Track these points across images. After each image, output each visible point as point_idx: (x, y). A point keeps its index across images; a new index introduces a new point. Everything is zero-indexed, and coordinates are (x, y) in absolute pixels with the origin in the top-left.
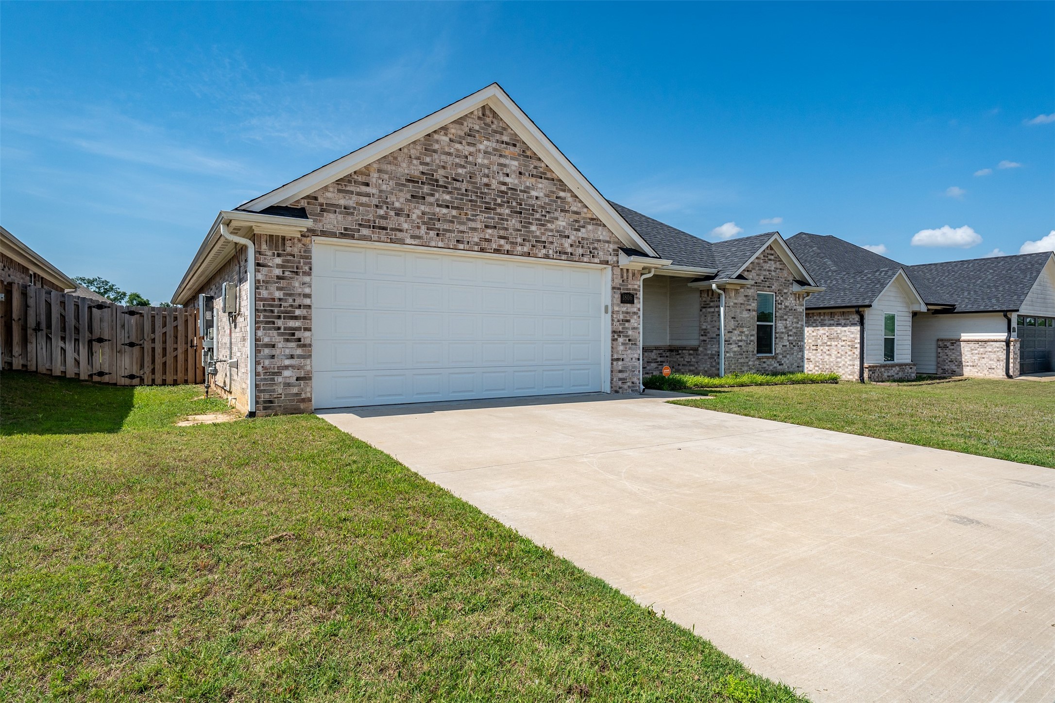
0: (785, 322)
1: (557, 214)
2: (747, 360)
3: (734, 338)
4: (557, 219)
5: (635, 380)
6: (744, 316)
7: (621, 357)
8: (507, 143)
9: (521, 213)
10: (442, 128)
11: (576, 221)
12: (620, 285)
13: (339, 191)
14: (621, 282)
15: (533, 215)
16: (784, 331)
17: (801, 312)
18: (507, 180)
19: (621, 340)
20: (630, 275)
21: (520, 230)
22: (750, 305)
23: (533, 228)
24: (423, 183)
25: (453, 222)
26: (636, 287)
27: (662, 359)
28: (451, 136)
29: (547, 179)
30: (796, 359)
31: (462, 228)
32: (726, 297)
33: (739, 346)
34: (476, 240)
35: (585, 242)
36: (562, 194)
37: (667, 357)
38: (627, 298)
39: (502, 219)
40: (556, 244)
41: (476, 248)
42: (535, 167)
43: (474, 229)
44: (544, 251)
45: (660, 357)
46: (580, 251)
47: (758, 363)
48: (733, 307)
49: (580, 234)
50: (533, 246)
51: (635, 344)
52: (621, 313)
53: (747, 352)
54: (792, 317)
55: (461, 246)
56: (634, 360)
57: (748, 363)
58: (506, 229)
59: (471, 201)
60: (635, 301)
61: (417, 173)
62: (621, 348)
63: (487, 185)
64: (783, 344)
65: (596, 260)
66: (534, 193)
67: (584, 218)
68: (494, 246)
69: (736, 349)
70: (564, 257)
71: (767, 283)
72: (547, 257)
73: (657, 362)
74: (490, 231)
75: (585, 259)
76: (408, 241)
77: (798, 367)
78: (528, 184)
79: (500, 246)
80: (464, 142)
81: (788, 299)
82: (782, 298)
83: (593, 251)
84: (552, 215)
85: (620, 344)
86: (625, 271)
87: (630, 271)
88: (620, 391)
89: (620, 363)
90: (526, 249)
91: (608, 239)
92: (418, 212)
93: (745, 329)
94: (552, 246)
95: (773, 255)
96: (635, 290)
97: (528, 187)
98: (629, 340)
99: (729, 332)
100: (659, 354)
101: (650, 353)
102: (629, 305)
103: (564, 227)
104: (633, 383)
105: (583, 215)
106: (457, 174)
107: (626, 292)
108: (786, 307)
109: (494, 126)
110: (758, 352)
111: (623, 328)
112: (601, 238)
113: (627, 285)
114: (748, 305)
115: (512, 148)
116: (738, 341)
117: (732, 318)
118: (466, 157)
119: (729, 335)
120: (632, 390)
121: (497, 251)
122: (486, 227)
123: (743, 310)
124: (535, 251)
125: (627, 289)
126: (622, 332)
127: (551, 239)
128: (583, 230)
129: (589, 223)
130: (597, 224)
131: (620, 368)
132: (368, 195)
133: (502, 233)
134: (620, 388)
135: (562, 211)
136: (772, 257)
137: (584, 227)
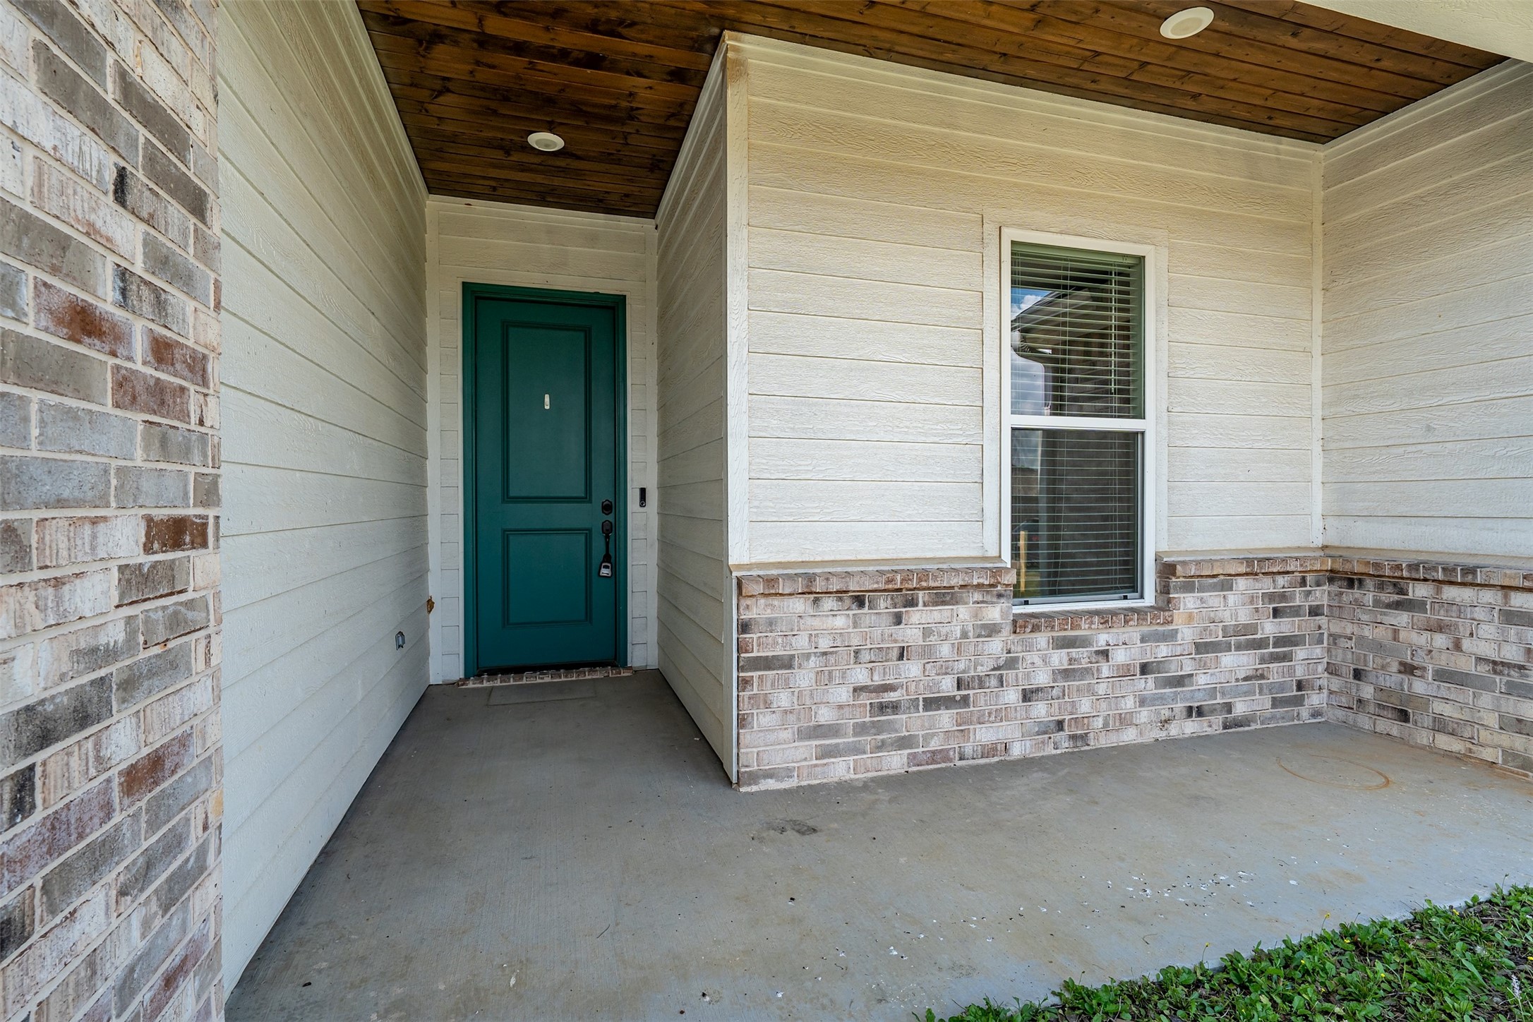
27: (1286, 626)
37: (1315, 611)
45: (1276, 613)
73: (1260, 644)
100: (1271, 597)
101: (1213, 598)
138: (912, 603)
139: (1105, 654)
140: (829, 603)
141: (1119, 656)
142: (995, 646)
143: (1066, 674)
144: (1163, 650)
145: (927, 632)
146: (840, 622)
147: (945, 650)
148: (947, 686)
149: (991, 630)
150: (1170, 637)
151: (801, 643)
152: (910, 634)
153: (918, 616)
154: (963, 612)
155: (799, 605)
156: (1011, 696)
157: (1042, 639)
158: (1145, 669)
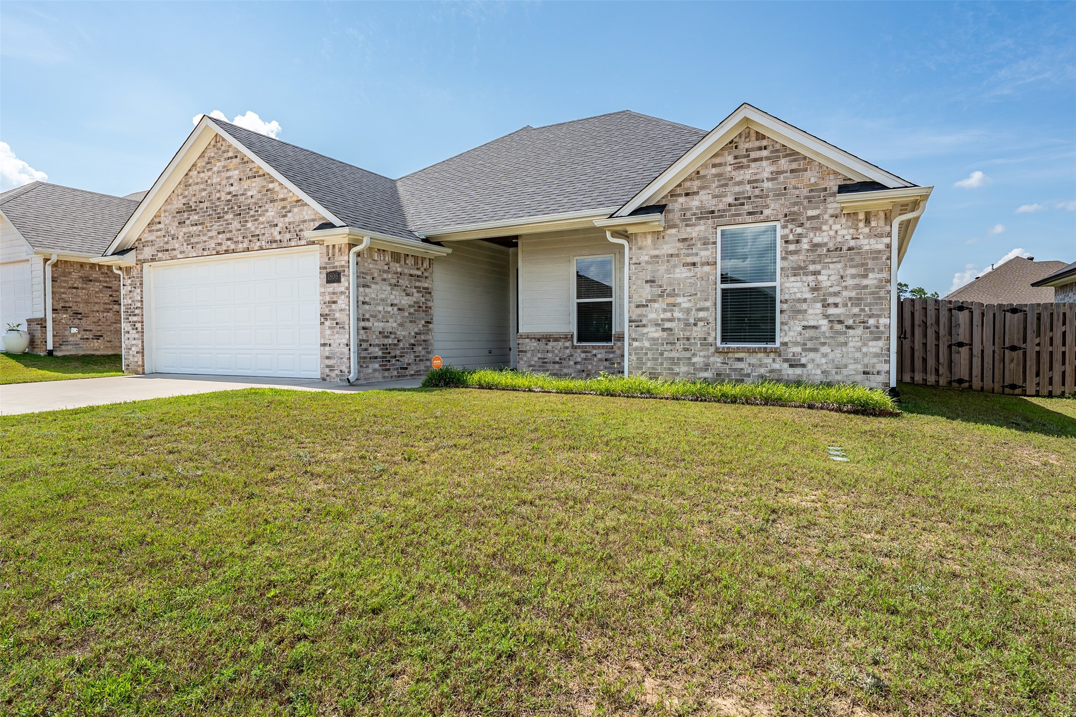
0: (811, 278)
1: (267, 206)
2: (688, 354)
3: (652, 316)
4: (267, 211)
5: (344, 368)
6: (678, 276)
7: (328, 342)
8: (231, 158)
9: (240, 214)
10: (193, 165)
11: (284, 208)
12: (327, 263)
13: (150, 231)
14: (327, 260)
15: (248, 213)
16: (808, 295)
17: (880, 252)
18: (232, 189)
19: (327, 323)
20: (337, 250)
21: (240, 230)
22: (697, 254)
23: (249, 225)
24: (184, 212)
25: (199, 235)
26: (343, 263)
28: (198, 169)
29: (259, 176)
30: (858, 355)
31: (205, 238)
32: (630, 249)
33: (664, 330)
34: (213, 245)
35: (292, 226)
36: (271, 186)
38: (333, 277)
39: (228, 224)
40: (267, 235)
41: (214, 252)
42: (251, 170)
43: (211, 238)
44: (258, 244)
46: (288, 236)
47: (719, 360)
48: (647, 263)
49: (287, 220)
50: (250, 241)
51: (343, 328)
52: (327, 294)
53: (688, 339)
54: (839, 266)
55: (205, 253)
56: (342, 345)
57: (690, 359)
58: (231, 231)
59: (209, 215)
60: (343, 279)
61: (181, 206)
62: (328, 332)
63: (219, 199)
64: (805, 323)
65: (303, 242)
66: (249, 193)
67: (290, 202)
68: (224, 248)
69: (656, 335)
70: (274, 245)
71: (746, 207)
72: (261, 249)
74: (220, 236)
75: (293, 243)
76: (179, 256)
77: (864, 373)
78: (245, 187)
79: (228, 247)
80: (205, 170)
81: (825, 228)
82: (799, 230)
83: (299, 233)
84: (263, 208)
85: (327, 328)
86: (331, 247)
87: (337, 247)
88: (328, 378)
89: (327, 348)
90: (245, 245)
91: (313, 217)
92: (182, 234)
93: (679, 300)
94: (264, 238)
95: (765, 148)
96: (342, 266)
97: (245, 190)
98: (337, 324)
99: (638, 306)
102: (335, 284)
103: (273, 217)
104: (341, 371)
105: (289, 200)
106: (202, 197)
107: (332, 270)
108: (815, 246)
109: (223, 148)
110: (724, 340)
111: (330, 311)
112: (307, 218)
113: (334, 263)
114: (688, 255)
115: (234, 160)
116: (662, 320)
117: (647, 282)
118: (207, 181)
119: (639, 311)
120: (340, 380)
121: (227, 252)
122: (219, 233)
123: (675, 266)
124: (252, 245)
125: (334, 267)
126: (329, 315)
127: (263, 232)
128: (289, 215)
129: (295, 206)
130: (302, 205)
131: (327, 354)
132: (160, 230)
133: (228, 235)
134: (328, 376)
135: (271, 202)
136: (765, 153)
137: (290, 211)
138: (549, 341)
139: (595, 355)
140: (533, 340)
141: (599, 356)
142: (568, 351)
143: (585, 359)
144: (611, 356)
145: (553, 347)
146: (535, 344)
147: (556, 351)
148: (557, 359)
149: (567, 348)
150: (614, 352)
151: (528, 348)
152: (549, 347)
153: (551, 344)
154: (560, 343)
155: (528, 340)
156: (572, 363)
157: (579, 351)
158: (606, 360)
